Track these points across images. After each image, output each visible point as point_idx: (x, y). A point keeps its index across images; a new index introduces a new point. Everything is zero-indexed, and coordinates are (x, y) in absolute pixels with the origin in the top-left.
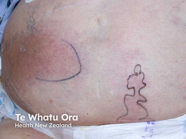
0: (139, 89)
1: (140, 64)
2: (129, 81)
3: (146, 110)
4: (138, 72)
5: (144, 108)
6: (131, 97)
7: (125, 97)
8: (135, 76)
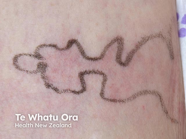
0: (84, 60)
1: (13, 56)
2: (61, 87)
3: (145, 40)
4: (36, 61)
5: (138, 46)
6: (108, 83)
7: (107, 99)
8: (49, 72)
